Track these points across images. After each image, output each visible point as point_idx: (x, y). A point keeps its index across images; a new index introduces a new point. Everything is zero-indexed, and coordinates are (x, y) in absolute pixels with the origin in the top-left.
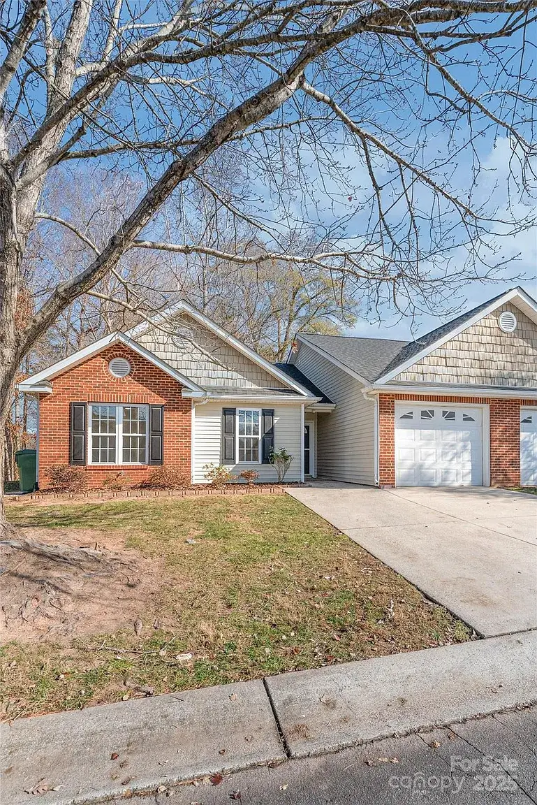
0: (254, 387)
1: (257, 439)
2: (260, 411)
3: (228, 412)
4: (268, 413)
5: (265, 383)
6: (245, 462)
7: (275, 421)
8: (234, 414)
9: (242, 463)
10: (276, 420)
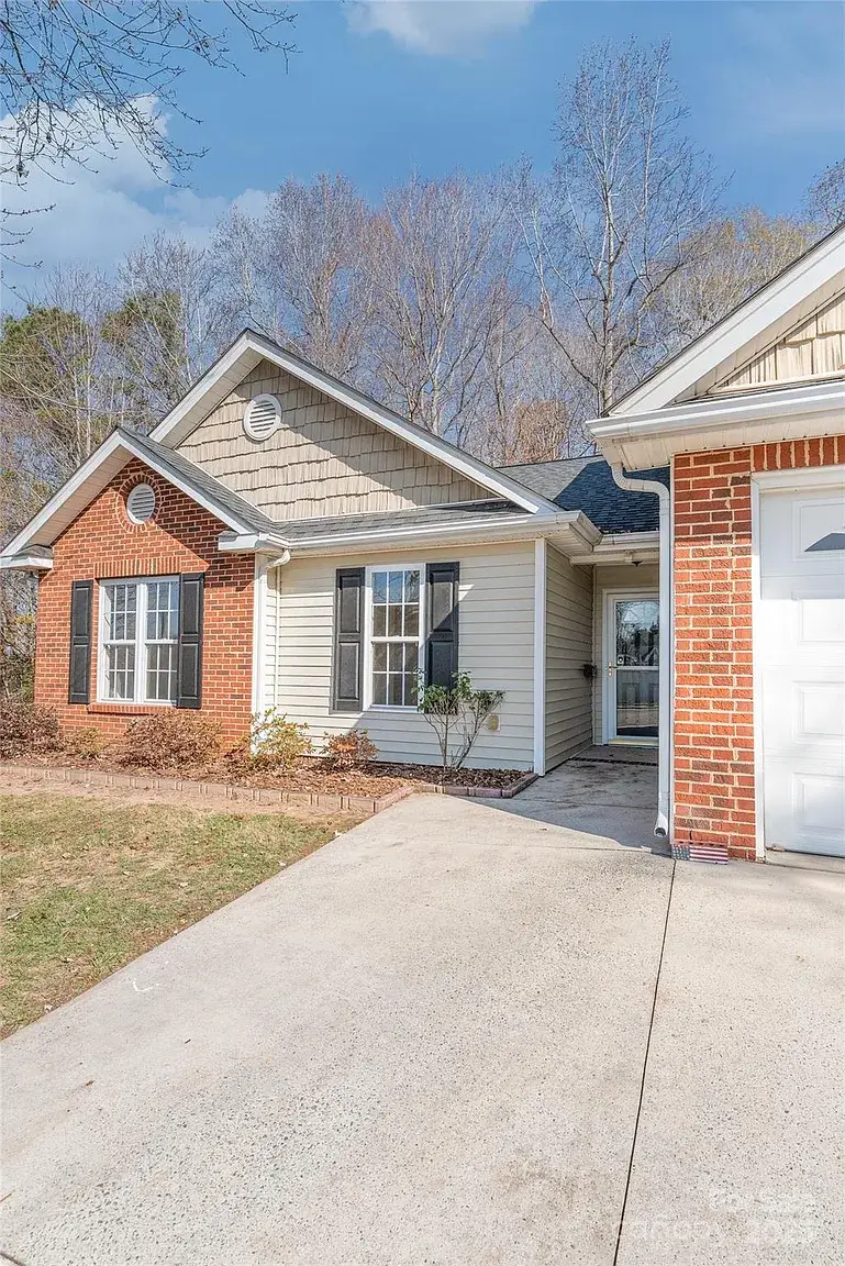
0: (407, 506)
1: (413, 646)
2: (422, 568)
3: (349, 579)
4: (444, 573)
5: (435, 492)
6: (387, 708)
7: (461, 596)
8: (362, 584)
9: (381, 708)
10: (464, 590)
